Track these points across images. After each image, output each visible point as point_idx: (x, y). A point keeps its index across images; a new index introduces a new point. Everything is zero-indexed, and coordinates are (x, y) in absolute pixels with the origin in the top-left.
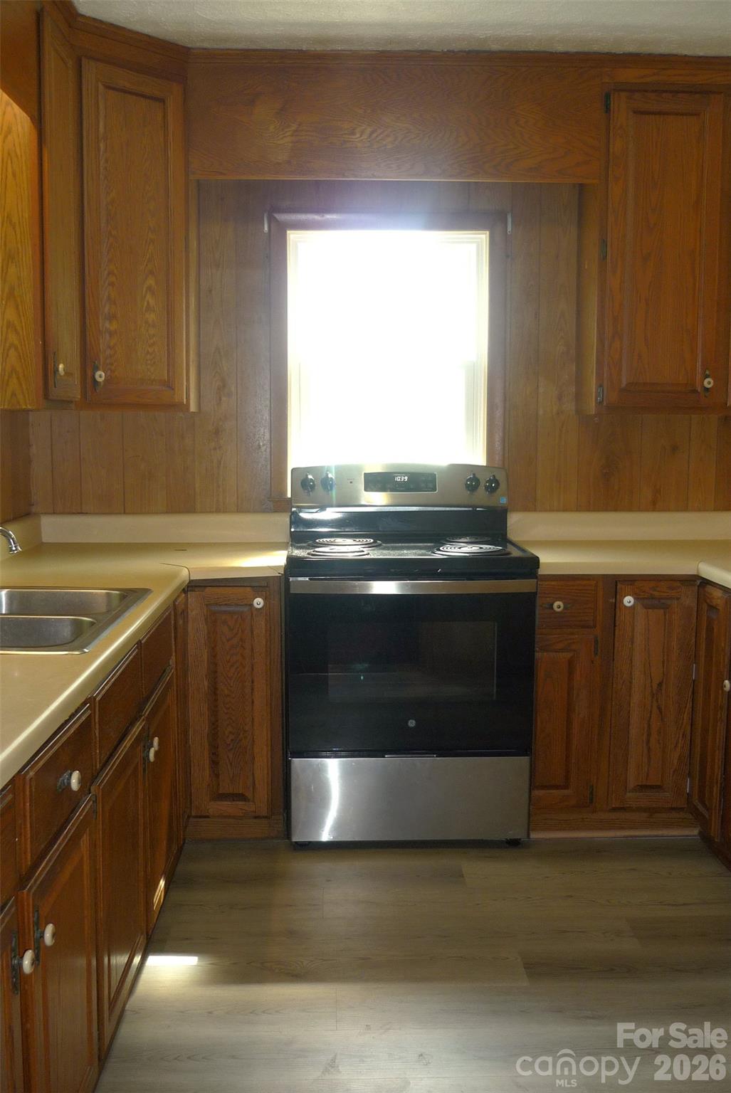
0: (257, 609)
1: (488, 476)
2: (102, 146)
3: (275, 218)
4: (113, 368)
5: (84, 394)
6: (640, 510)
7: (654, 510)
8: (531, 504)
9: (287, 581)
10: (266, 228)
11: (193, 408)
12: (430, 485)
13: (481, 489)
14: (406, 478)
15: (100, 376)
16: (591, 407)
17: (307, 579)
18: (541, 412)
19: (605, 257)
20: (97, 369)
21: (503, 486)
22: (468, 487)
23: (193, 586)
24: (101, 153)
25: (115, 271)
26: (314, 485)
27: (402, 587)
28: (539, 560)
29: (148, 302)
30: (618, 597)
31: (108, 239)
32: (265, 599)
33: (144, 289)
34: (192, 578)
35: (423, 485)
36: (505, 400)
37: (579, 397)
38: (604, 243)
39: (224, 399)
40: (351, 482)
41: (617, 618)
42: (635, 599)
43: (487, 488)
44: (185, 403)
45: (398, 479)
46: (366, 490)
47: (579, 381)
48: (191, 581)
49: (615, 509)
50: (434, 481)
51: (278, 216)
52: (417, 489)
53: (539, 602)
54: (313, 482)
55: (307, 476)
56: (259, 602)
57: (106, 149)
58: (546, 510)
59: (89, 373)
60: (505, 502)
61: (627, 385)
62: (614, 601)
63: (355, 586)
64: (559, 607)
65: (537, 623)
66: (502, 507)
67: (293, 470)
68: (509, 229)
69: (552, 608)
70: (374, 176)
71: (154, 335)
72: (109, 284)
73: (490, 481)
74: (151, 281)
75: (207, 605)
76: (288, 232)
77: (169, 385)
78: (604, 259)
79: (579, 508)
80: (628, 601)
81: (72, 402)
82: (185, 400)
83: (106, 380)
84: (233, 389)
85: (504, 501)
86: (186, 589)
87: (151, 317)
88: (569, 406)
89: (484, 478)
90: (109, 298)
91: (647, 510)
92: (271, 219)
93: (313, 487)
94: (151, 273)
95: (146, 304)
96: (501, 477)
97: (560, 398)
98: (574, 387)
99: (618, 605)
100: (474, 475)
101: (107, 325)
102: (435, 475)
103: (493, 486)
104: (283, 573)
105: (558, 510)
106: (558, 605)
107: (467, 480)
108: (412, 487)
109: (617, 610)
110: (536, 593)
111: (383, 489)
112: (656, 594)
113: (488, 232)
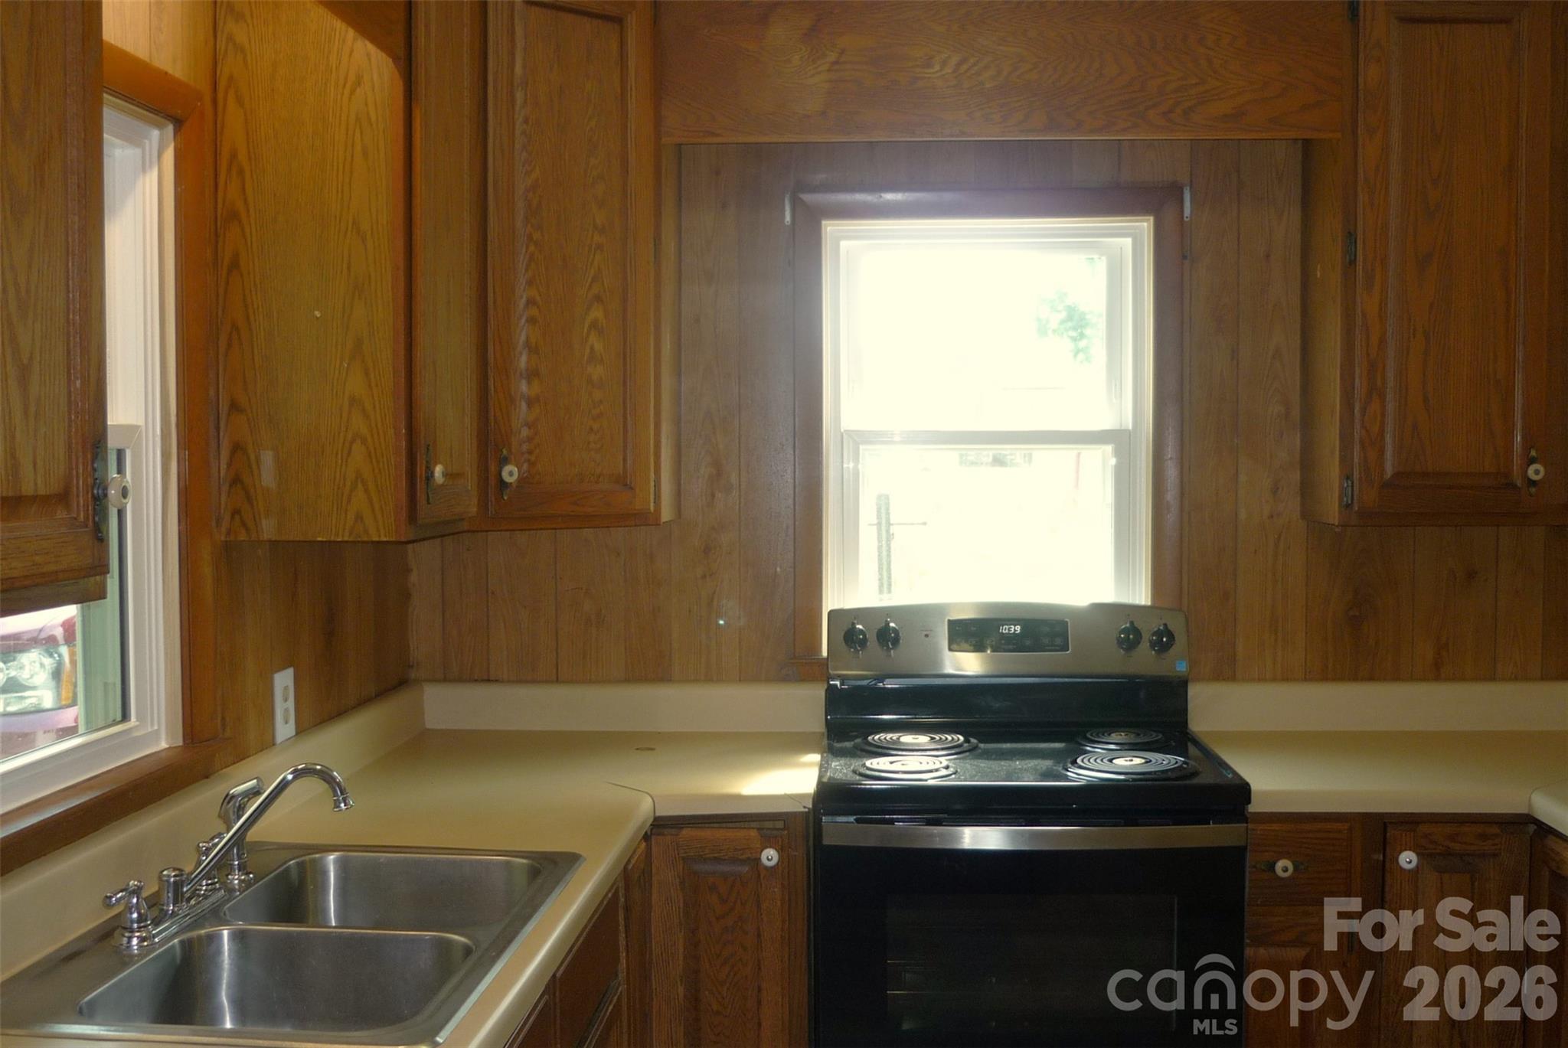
0: (766, 868)
1: (1156, 625)
2: (519, 96)
3: (802, 201)
4: (533, 459)
5: (483, 504)
6: (1412, 678)
7: (1437, 678)
8: (1226, 671)
9: (818, 823)
10: (788, 218)
11: (666, 515)
12: (1058, 641)
13: (1145, 645)
14: (1018, 628)
15: (510, 473)
16: (1332, 511)
17: (852, 819)
18: (1243, 515)
19: (1353, 262)
20: (505, 461)
21: (1181, 639)
22: (1120, 642)
23: (661, 826)
24: (517, 108)
25: (538, 298)
26: (865, 640)
27: (1014, 836)
28: (1250, 786)
29: (592, 348)
30: (1388, 850)
31: (527, 248)
32: (781, 850)
33: (586, 326)
34: (657, 814)
35: (1046, 641)
36: (1182, 494)
37: (1307, 489)
38: (1350, 237)
39: (719, 495)
40: (927, 636)
41: (1387, 889)
42: (1418, 854)
43: (1153, 645)
44: (652, 509)
45: (1004, 629)
46: (950, 650)
47: (1307, 462)
48: (657, 819)
49: (1371, 678)
50: (1064, 635)
51: (807, 197)
52: (1037, 647)
53: (1250, 859)
54: (865, 636)
55: (853, 624)
56: (770, 856)
57: (525, 101)
58: (1252, 680)
59: (493, 468)
60: (1185, 669)
61: (1393, 476)
62: (1381, 858)
63: (932, 835)
64: (1285, 870)
65: (1246, 896)
66: (1179, 678)
67: (830, 613)
68: (1187, 211)
69: (1274, 871)
70: (963, 133)
71: (601, 402)
72: (527, 321)
73: (1159, 634)
74: (597, 313)
75: (683, 858)
76: (824, 222)
77: (624, 482)
78: (1350, 263)
79: (1308, 677)
80: (1408, 859)
81: (463, 519)
82: (652, 505)
83: (520, 480)
84: (734, 478)
85: (1182, 667)
86: (649, 833)
87: (597, 372)
88: (1291, 506)
89: (1149, 627)
90: (527, 344)
91: (1424, 679)
92: (796, 203)
93: (863, 643)
94: (598, 299)
95: (588, 351)
96: (1177, 625)
97: (1275, 490)
98: (1299, 472)
99: (1388, 865)
100: (1132, 623)
101: (524, 387)
102: (1067, 622)
103: (1164, 641)
104: (811, 806)
105: (1274, 680)
106: (1284, 867)
107: (1120, 633)
108: (1028, 643)
109: (1388, 876)
110: (1245, 848)
111: (978, 648)
112: (1456, 847)
113: (1152, 219)
